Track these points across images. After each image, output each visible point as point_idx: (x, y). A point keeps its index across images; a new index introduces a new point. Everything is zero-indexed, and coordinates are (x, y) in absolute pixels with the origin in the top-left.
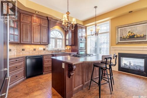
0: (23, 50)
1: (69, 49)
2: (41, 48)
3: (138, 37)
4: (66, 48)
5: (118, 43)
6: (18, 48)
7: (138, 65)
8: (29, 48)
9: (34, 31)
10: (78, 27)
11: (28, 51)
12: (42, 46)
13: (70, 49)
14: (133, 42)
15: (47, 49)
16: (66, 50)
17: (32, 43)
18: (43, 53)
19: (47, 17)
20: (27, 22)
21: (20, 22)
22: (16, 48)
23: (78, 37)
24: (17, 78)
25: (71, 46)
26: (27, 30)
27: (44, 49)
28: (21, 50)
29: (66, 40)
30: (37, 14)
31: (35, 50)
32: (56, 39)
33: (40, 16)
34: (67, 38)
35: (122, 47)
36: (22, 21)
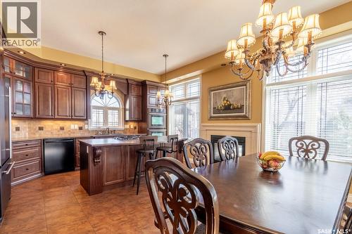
0: (41, 129)
1: (132, 127)
2: (74, 126)
3: (234, 109)
4: (127, 126)
5: (211, 117)
6: (32, 126)
8: (52, 126)
9: (59, 96)
10: (148, 86)
11: (48, 131)
12: (77, 122)
13: (135, 128)
15: (86, 127)
16: (127, 129)
17: (56, 117)
18: (78, 134)
19: (84, 71)
20: (46, 81)
21: (34, 82)
22: (27, 126)
23: (148, 105)
24: (29, 171)
25: (138, 121)
26: (46, 95)
27: (81, 128)
28: (38, 128)
29: (125, 110)
30: (64, 68)
31: (62, 129)
32: (106, 109)
33: (70, 71)
34: (127, 107)
35: (215, 124)
36: (36, 80)
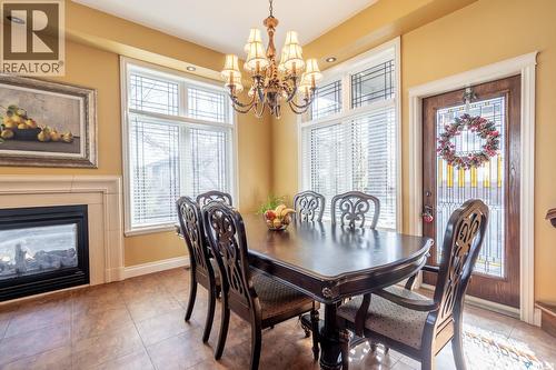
3: (51, 141)
7: (53, 252)
14: (34, 159)
